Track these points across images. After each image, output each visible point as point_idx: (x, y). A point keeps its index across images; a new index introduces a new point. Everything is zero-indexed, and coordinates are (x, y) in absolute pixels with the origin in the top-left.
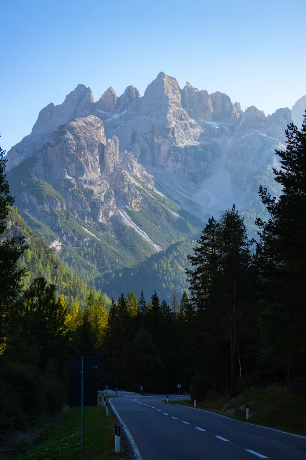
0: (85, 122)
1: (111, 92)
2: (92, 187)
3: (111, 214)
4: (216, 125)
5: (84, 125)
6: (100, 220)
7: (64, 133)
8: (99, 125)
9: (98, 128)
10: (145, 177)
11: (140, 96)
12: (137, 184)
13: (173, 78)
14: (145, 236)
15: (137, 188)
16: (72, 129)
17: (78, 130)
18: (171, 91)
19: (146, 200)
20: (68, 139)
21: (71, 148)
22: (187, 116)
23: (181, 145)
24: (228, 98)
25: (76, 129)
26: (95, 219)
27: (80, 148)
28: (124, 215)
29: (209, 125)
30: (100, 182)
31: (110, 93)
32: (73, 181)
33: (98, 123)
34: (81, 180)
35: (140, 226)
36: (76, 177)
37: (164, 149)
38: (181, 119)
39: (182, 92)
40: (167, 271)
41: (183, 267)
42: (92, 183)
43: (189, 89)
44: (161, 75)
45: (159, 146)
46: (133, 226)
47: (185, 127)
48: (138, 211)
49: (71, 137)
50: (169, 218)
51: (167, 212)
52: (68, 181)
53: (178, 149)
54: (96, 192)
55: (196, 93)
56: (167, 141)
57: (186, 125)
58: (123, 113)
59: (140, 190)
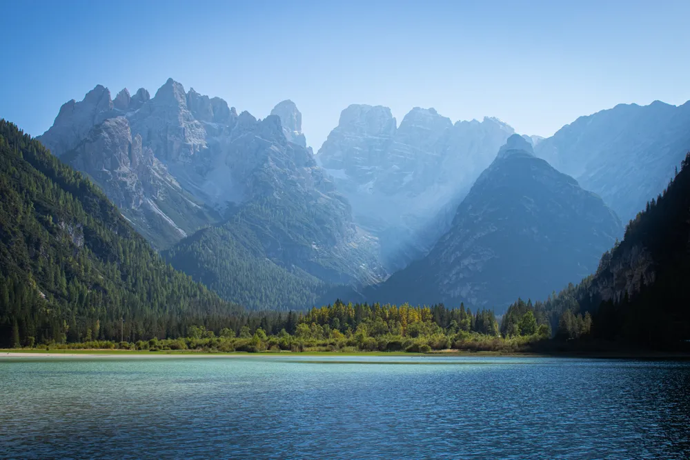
0: (116, 123)
1: (126, 93)
2: (125, 179)
3: (141, 202)
4: (215, 125)
5: (115, 124)
6: (133, 207)
7: (101, 131)
8: (127, 125)
9: (126, 128)
10: (162, 170)
11: (151, 98)
12: (160, 177)
13: (180, 84)
14: (171, 222)
15: (160, 180)
16: (107, 129)
17: (112, 129)
18: (179, 96)
19: (168, 190)
20: (105, 137)
21: (108, 145)
22: (193, 118)
23: (190, 143)
24: (225, 103)
25: (109, 128)
26: (129, 207)
27: (114, 145)
28: (151, 203)
29: (209, 125)
30: (130, 175)
31: (124, 93)
32: (110, 173)
33: (126, 123)
34: (116, 173)
35: (166, 213)
36: (112, 170)
37: (176, 146)
38: (188, 120)
39: (187, 96)
40: (201, 253)
41: (211, 249)
42: (125, 175)
43: (192, 93)
44: (170, 81)
45: (172, 143)
46: (160, 213)
47: (191, 127)
48: (162, 199)
49: (107, 135)
50: (188, 207)
51: (185, 201)
52: (106, 174)
53: (189, 147)
54: (128, 183)
55: (199, 98)
56: (178, 139)
57: (192, 125)
58: (136, 112)
59: (162, 182)
